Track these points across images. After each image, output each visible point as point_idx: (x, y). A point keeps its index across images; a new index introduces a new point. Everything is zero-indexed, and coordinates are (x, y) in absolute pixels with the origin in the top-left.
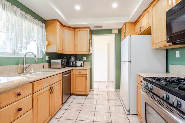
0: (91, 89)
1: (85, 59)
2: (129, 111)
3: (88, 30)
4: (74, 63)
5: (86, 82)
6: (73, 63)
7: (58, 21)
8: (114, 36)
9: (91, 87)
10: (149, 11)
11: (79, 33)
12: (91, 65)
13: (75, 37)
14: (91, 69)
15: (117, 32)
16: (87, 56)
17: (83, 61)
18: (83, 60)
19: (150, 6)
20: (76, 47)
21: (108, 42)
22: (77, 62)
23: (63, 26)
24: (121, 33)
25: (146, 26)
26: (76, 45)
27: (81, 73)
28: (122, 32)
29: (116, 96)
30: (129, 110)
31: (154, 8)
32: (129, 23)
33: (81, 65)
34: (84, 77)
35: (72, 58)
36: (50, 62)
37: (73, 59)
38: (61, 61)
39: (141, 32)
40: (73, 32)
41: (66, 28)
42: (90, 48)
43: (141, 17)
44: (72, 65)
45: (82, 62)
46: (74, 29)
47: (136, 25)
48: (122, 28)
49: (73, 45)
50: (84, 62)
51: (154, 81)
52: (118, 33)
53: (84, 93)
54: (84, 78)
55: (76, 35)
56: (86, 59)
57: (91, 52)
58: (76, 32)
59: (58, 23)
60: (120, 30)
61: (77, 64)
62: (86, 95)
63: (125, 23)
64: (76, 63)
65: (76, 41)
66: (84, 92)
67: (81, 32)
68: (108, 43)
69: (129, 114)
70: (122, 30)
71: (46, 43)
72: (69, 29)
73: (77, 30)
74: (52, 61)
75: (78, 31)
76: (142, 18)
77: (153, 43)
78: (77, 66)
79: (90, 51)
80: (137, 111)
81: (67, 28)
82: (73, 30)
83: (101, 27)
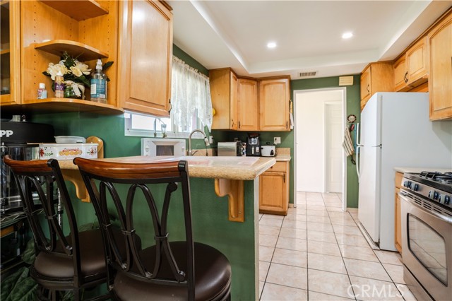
0: (291, 205)
1: (278, 140)
2: (377, 244)
3: (286, 81)
4: (257, 149)
5: (283, 187)
6: (255, 150)
7: (231, 70)
8: (343, 91)
9: (291, 201)
10: (423, 44)
11: (267, 88)
12: (292, 154)
13: (258, 97)
14: (291, 163)
15: (350, 81)
16: (282, 134)
17: (274, 145)
18: (275, 143)
19: (426, 34)
20: (261, 117)
21: (327, 103)
22: (262, 147)
23: (238, 77)
24: (360, 84)
25: (417, 73)
26: (261, 112)
27: (273, 169)
28: (362, 83)
29: (348, 220)
30: (379, 242)
31: (433, 40)
32: (379, 63)
33: (272, 153)
34: (279, 177)
35: (253, 139)
36: (217, 147)
37: (254, 141)
38: (237, 144)
39: (408, 83)
40: (255, 86)
41: (242, 80)
42: (290, 120)
43: (407, 53)
44: (253, 153)
45: (273, 148)
46: (257, 81)
47: (395, 67)
48: (361, 74)
49: (256, 114)
50: (277, 146)
51: (429, 179)
52: (352, 84)
53: (280, 210)
54: (280, 179)
55: (261, 94)
56: (281, 141)
57: (292, 128)
58: (261, 88)
59: (232, 73)
60: (358, 78)
61: (262, 151)
62: (283, 214)
63: (370, 65)
64: (261, 149)
65: (261, 106)
66: (280, 207)
67: (272, 87)
68: (327, 105)
69: (377, 248)
70: (362, 78)
71: (211, 111)
72: (248, 81)
73: (263, 82)
74: (220, 145)
75: (264, 85)
76: (409, 56)
77: (432, 110)
78: (263, 155)
79: (290, 124)
80: (396, 243)
81: (245, 81)
82: (256, 83)
83: (314, 73)
